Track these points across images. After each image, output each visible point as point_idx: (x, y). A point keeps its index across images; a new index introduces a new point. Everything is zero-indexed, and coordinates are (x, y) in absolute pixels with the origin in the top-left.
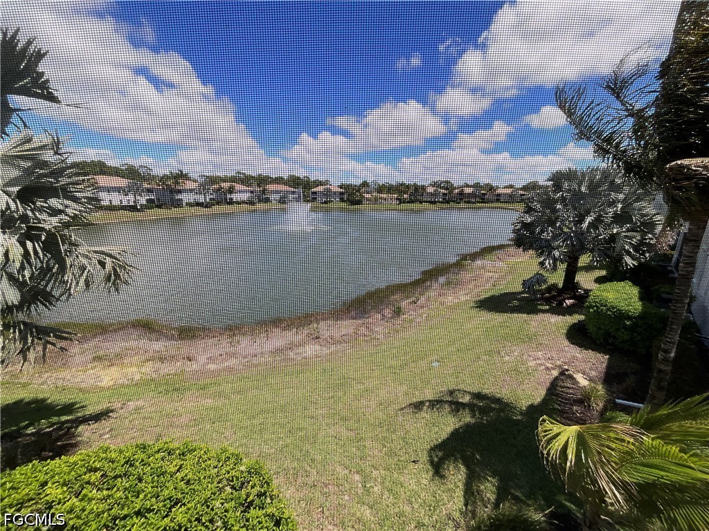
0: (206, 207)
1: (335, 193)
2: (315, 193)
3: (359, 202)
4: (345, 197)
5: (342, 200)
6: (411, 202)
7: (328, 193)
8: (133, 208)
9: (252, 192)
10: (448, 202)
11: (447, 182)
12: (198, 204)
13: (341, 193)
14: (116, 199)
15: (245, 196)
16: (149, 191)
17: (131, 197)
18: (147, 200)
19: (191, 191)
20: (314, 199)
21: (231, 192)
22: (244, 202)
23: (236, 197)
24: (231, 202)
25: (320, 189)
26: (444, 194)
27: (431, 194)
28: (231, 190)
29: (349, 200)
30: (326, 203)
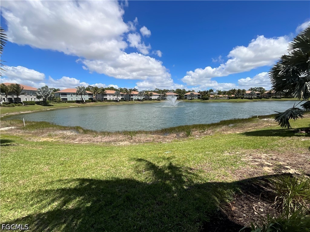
0: (141, 101)
1: (196, 95)
2: (186, 95)
3: (207, 99)
4: (201, 97)
5: (199, 98)
6: (236, 98)
7: (192, 95)
8: (116, 101)
9: (159, 96)
10: (260, 98)
11: (261, 88)
12: (138, 100)
13: (199, 95)
14: (112, 98)
15: (156, 97)
16: (122, 95)
17: (116, 97)
18: (121, 98)
19: (136, 95)
20: (186, 98)
21: (151, 96)
22: (156, 100)
23: (153, 97)
24: (151, 99)
25: (189, 93)
26: (258, 94)
27: (249, 94)
28: (151, 95)
29: (202, 98)
30: (191, 99)
